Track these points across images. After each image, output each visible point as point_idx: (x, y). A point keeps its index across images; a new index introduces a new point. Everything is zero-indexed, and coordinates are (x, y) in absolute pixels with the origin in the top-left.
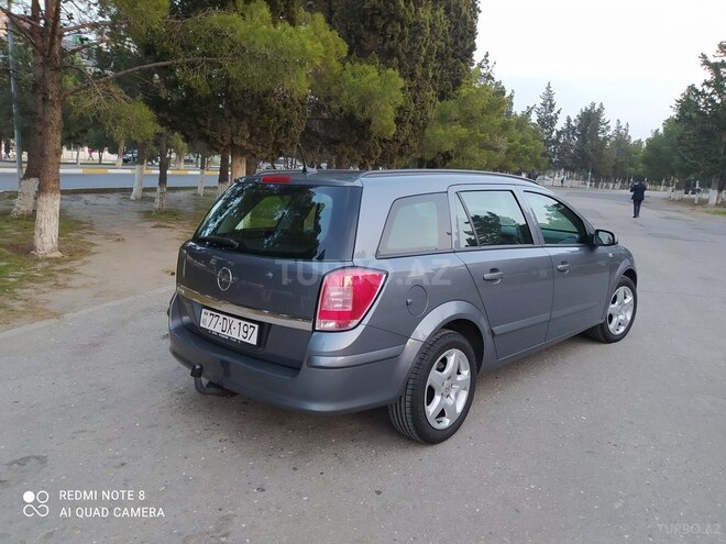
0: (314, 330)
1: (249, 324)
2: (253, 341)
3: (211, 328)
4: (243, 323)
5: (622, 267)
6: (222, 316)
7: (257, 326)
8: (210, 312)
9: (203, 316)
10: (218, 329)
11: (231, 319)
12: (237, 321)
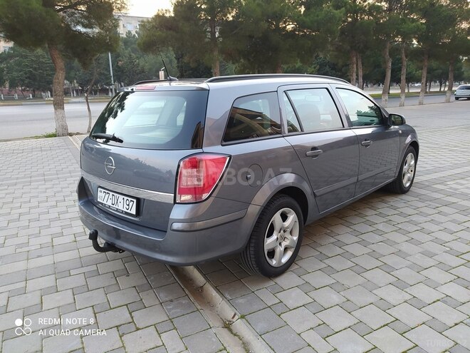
0: (175, 202)
1: (130, 199)
2: (133, 211)
3: (105, 202)
4: (126, 198)
5: (409, 139)
6: (111, 193)
7: (135, 201)
8: (103, 190)
9: (99, 193)
10: (109, 203)
11: (118, 195)
12: (121, 197)
